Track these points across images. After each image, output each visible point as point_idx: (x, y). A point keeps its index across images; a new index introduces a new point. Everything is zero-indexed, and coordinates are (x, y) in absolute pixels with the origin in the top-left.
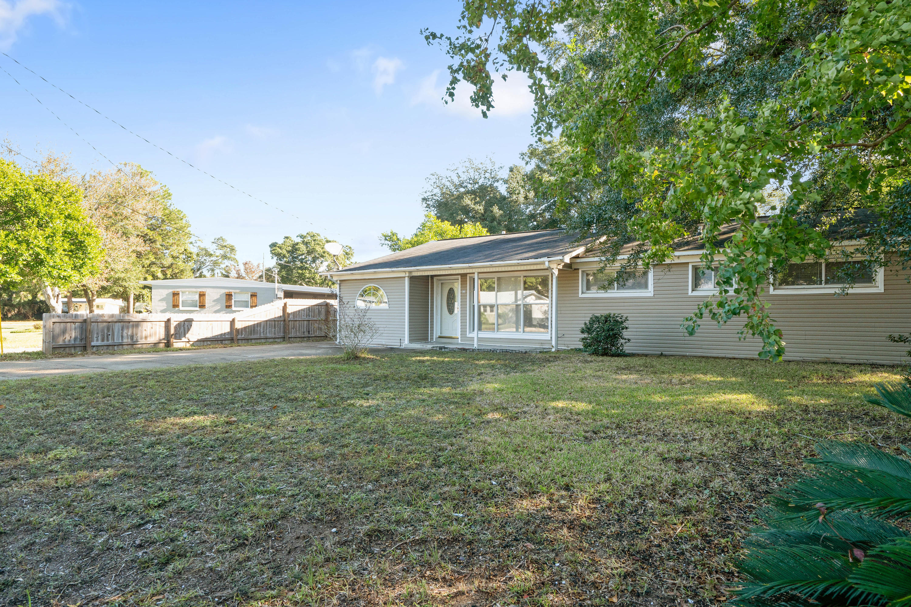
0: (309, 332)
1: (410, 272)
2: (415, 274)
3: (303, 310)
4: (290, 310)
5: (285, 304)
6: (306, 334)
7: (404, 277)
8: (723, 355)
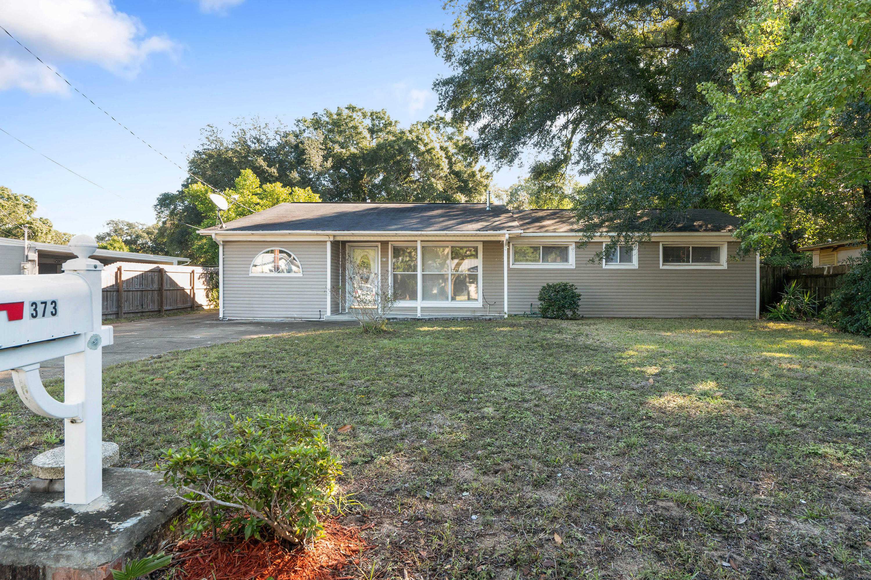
0: (142, 305)
1: (334, 236)
2: (338, 239)
3: (136, 277)
4: (125, 276)
5: (119, 269)
6: (140, 309)
7: (326, 242)
8: (629, 316)
